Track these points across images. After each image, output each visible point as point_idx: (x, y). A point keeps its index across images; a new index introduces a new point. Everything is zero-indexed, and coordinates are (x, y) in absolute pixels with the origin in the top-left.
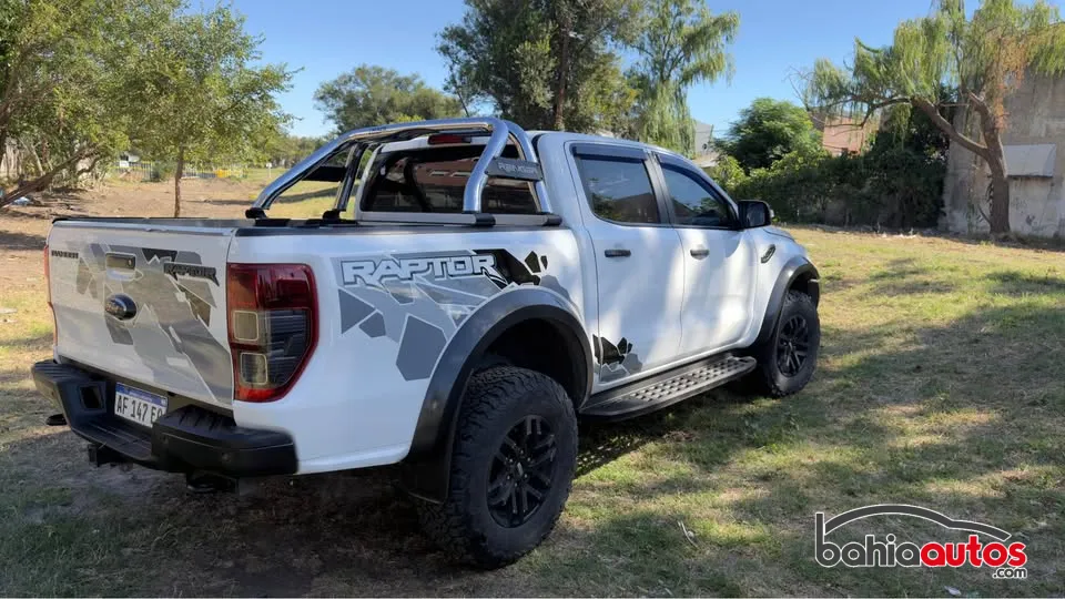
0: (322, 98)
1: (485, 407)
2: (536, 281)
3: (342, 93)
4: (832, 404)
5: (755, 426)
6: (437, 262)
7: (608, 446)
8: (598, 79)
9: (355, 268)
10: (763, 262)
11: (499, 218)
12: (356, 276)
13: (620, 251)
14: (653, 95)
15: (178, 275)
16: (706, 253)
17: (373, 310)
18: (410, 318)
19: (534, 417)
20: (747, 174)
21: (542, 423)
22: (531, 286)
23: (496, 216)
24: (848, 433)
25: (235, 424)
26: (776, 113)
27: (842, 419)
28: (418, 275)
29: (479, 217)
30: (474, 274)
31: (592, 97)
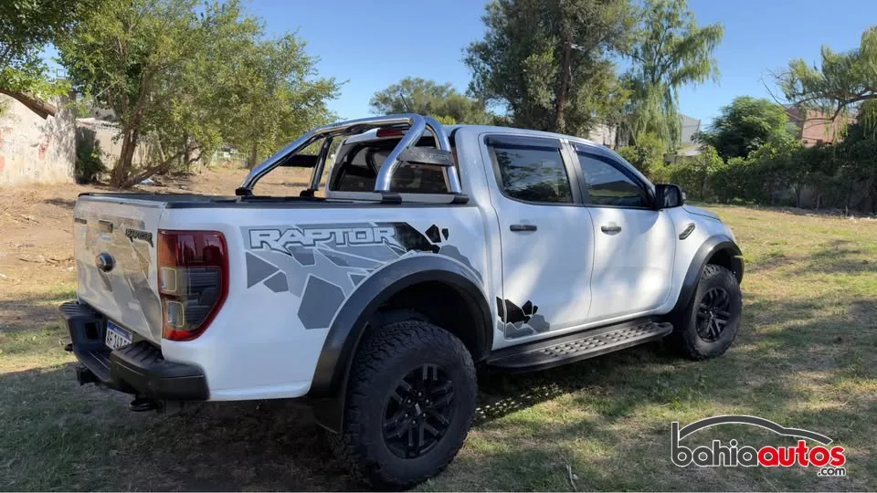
0: (376, 104)
1: (382, 355)
2: (436, 249)
3: (391, 100)
4: (747, 369)
5: (666, 385)
6: (339, 232)
7: (530, 394)
8: (596, 82)
9: (261, 235)
10: (681, 239)
11: (405, 197)
12: (262, 242)
13: (527, 226)
14: (644, 95)
15: (134, 239)
16: (618, 230)
17: (278, 269)
18: (311, 277)
19: (430, 365)
20: (726, 162)
21: (439, 370)
22: (430, 254)
23: (402, 195)
24: (753, 395)
25: (162, 358)
26: (755, 109)
27: (752, 383)
28: (322, 243)
29: (385, 196)
30: (374, 242)
31: (589, 98)
